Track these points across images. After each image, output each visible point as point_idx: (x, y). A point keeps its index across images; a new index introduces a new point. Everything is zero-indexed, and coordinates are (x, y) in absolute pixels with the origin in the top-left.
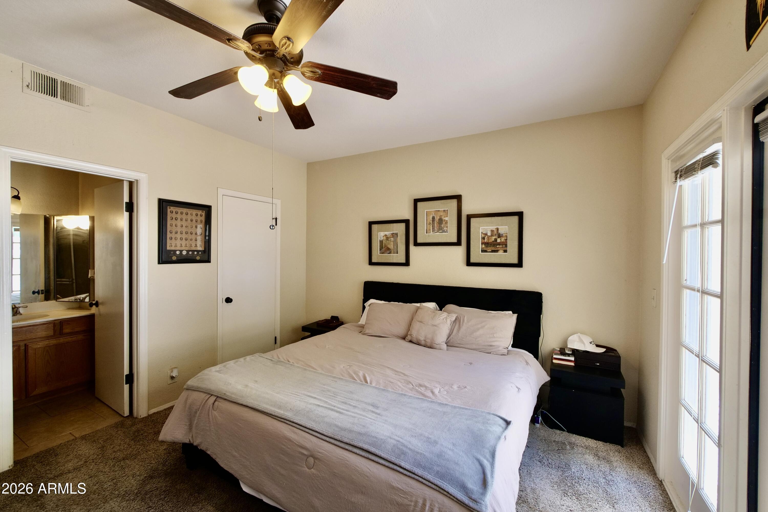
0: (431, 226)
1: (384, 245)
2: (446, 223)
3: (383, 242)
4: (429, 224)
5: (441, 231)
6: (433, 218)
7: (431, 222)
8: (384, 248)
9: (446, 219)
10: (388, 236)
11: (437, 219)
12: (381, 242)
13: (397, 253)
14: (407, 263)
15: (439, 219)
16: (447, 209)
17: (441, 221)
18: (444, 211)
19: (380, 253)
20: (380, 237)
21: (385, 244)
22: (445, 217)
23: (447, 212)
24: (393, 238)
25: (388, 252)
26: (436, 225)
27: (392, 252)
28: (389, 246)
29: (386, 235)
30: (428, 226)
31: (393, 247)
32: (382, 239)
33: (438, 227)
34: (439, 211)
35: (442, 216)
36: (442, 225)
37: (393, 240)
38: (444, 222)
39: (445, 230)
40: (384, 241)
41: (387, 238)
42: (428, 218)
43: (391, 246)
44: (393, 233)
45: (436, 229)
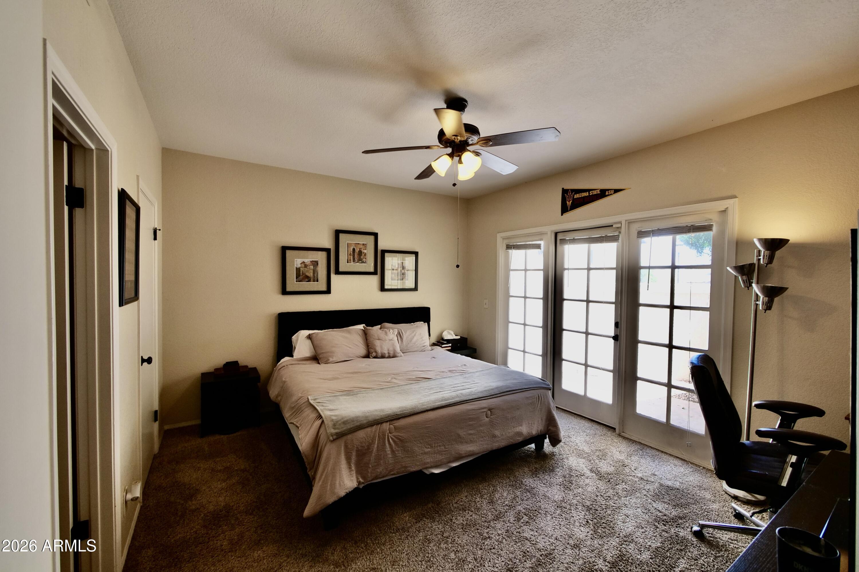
0: (352, 256)
1: (301, 272)
2: (365, 255)
3: (300, 270)
4: (350, 255)
5: (361, 262)
6: (354, 250)
7: (352, 253)
8: (302, 275)
9: (365, 251)
10: (307, 264)
11: (357, 250)
12: (298, 270)
13: (317, 281)
14: (328, 291)
15: (359, 251)
16: (365, 243)
17: (360, 253)
18: (363, 244)
19: (296, 281)
20: (297, 264)
21: (303, 272)
22: (364, 250)
23: (365, 245)
24: (312, 266)
25: (307, 280)
26: (356, 256)
27: (312, 280)
28: (307, 274)
29: (304, 262)
30: (349, 256)
31: (312, 275)
32: (299, 266)
33: (358, 258)
34: (359, 244)
35: (361, 248)
36: (362, 257)
37: (312, 268)
38: (363, 254)
39: (364, 262)
40: (301, 268)
41: (306, 266)
42: (349, 249)
43: (310, 274)
44: (313, 261)
45: (356, 259)
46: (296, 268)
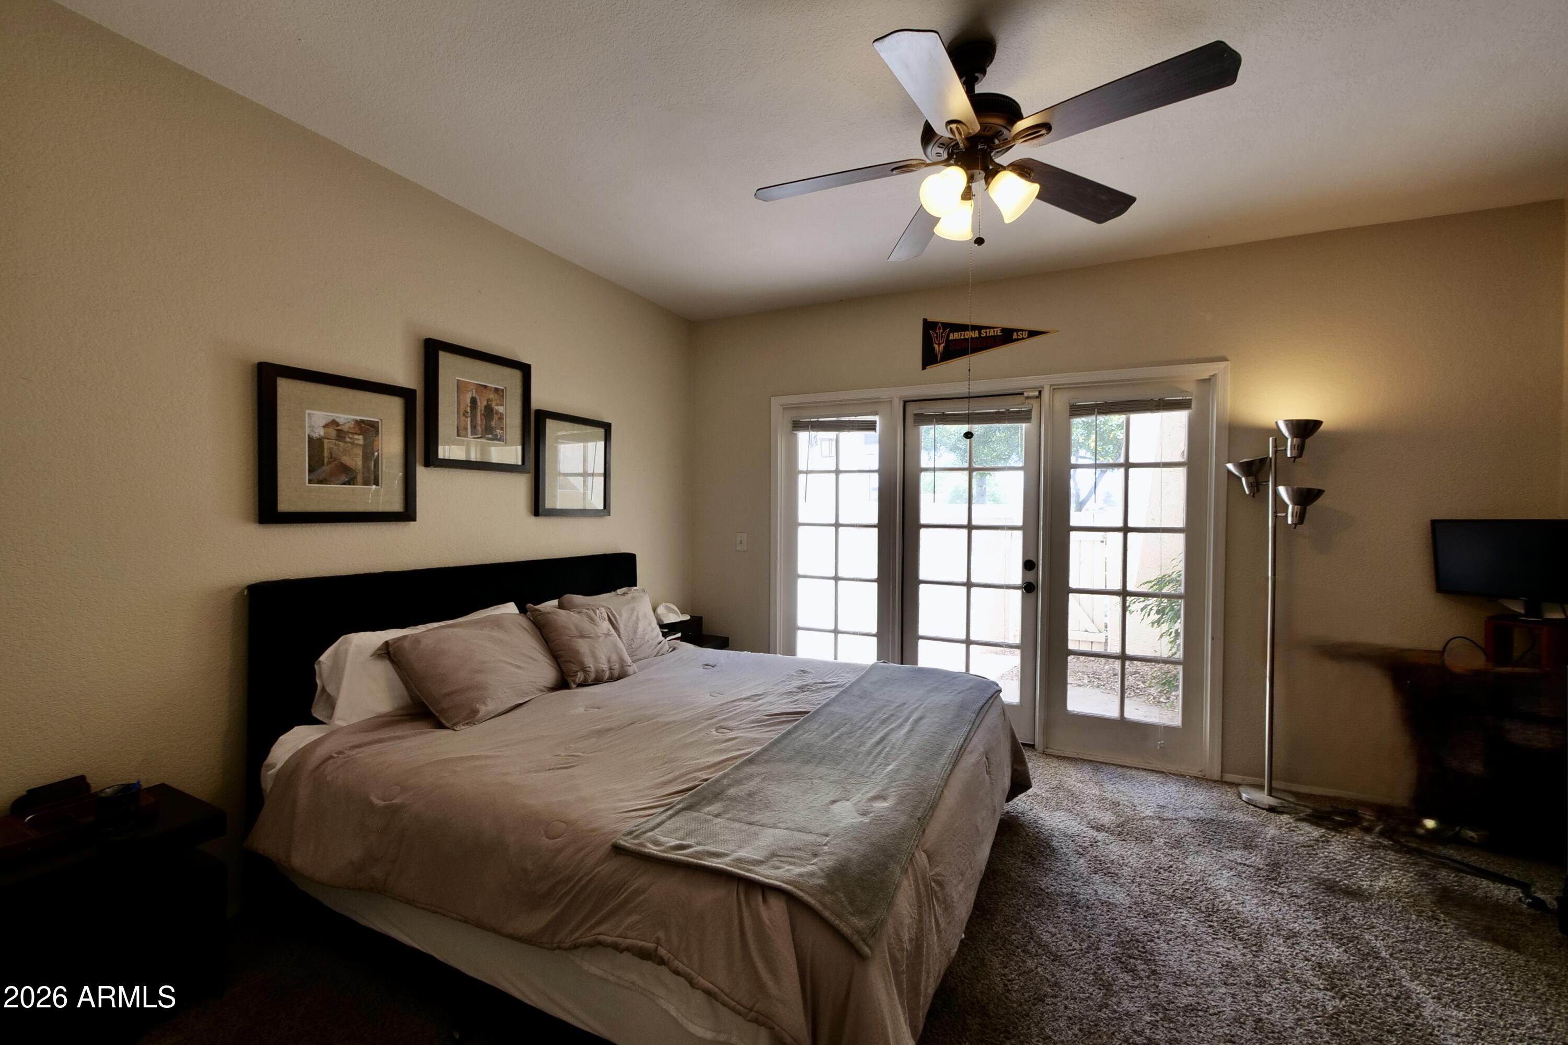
0: (469, 419)
1: (326, 454)
2: (501, 418)
3: (323, 443)
4: (464, 415)
5: (490, 436)
6: (474, 401)
7: (469, 410)
8: (329, 463)
9: (501, 409)
10: (345, 428)
11: (482, 404)
12: (315, 445)
13: (376, 483)
14: (407, 514)
15: (485, 407)
16: (502, 388)
17: (489, 412)
18: (496, 390)
19: (310, 481)
20: (311, 427)
21: (331, 453)
22: (497, 405)
23: (501, 393)
24: (361, 437)
25: (344, 478)
26: (479, 418)
27: (360, 478)
28: (346, 460)
29: (334, 423)
30: (462, 418)
31: (360, 463)
32: (320, 432)
33: (484, 427)
34: (486, 387)
35: (492, 401)
36: (493, 424)
37: (361, 442)
38: (496, 417)
39: (499, 437)
40: (326, 441)
41: (341, 435)
42: (461, 397)
43: (355, 461)
44: (362, 421)
45: (479, 428)
46: (311, 439)
